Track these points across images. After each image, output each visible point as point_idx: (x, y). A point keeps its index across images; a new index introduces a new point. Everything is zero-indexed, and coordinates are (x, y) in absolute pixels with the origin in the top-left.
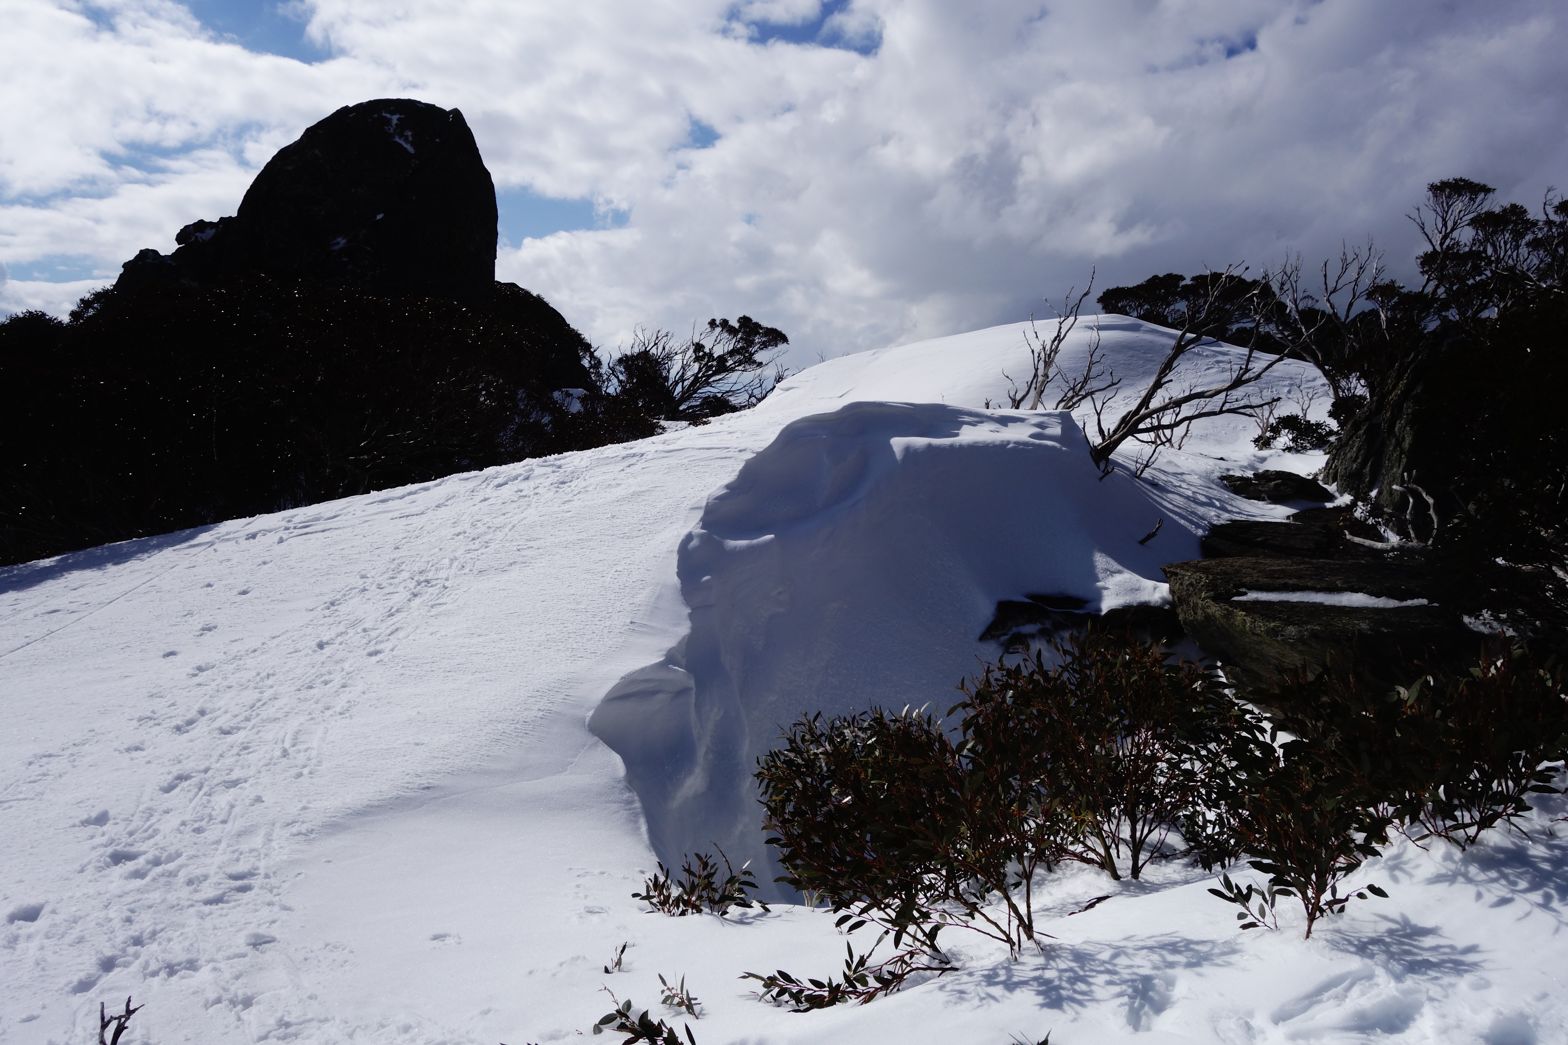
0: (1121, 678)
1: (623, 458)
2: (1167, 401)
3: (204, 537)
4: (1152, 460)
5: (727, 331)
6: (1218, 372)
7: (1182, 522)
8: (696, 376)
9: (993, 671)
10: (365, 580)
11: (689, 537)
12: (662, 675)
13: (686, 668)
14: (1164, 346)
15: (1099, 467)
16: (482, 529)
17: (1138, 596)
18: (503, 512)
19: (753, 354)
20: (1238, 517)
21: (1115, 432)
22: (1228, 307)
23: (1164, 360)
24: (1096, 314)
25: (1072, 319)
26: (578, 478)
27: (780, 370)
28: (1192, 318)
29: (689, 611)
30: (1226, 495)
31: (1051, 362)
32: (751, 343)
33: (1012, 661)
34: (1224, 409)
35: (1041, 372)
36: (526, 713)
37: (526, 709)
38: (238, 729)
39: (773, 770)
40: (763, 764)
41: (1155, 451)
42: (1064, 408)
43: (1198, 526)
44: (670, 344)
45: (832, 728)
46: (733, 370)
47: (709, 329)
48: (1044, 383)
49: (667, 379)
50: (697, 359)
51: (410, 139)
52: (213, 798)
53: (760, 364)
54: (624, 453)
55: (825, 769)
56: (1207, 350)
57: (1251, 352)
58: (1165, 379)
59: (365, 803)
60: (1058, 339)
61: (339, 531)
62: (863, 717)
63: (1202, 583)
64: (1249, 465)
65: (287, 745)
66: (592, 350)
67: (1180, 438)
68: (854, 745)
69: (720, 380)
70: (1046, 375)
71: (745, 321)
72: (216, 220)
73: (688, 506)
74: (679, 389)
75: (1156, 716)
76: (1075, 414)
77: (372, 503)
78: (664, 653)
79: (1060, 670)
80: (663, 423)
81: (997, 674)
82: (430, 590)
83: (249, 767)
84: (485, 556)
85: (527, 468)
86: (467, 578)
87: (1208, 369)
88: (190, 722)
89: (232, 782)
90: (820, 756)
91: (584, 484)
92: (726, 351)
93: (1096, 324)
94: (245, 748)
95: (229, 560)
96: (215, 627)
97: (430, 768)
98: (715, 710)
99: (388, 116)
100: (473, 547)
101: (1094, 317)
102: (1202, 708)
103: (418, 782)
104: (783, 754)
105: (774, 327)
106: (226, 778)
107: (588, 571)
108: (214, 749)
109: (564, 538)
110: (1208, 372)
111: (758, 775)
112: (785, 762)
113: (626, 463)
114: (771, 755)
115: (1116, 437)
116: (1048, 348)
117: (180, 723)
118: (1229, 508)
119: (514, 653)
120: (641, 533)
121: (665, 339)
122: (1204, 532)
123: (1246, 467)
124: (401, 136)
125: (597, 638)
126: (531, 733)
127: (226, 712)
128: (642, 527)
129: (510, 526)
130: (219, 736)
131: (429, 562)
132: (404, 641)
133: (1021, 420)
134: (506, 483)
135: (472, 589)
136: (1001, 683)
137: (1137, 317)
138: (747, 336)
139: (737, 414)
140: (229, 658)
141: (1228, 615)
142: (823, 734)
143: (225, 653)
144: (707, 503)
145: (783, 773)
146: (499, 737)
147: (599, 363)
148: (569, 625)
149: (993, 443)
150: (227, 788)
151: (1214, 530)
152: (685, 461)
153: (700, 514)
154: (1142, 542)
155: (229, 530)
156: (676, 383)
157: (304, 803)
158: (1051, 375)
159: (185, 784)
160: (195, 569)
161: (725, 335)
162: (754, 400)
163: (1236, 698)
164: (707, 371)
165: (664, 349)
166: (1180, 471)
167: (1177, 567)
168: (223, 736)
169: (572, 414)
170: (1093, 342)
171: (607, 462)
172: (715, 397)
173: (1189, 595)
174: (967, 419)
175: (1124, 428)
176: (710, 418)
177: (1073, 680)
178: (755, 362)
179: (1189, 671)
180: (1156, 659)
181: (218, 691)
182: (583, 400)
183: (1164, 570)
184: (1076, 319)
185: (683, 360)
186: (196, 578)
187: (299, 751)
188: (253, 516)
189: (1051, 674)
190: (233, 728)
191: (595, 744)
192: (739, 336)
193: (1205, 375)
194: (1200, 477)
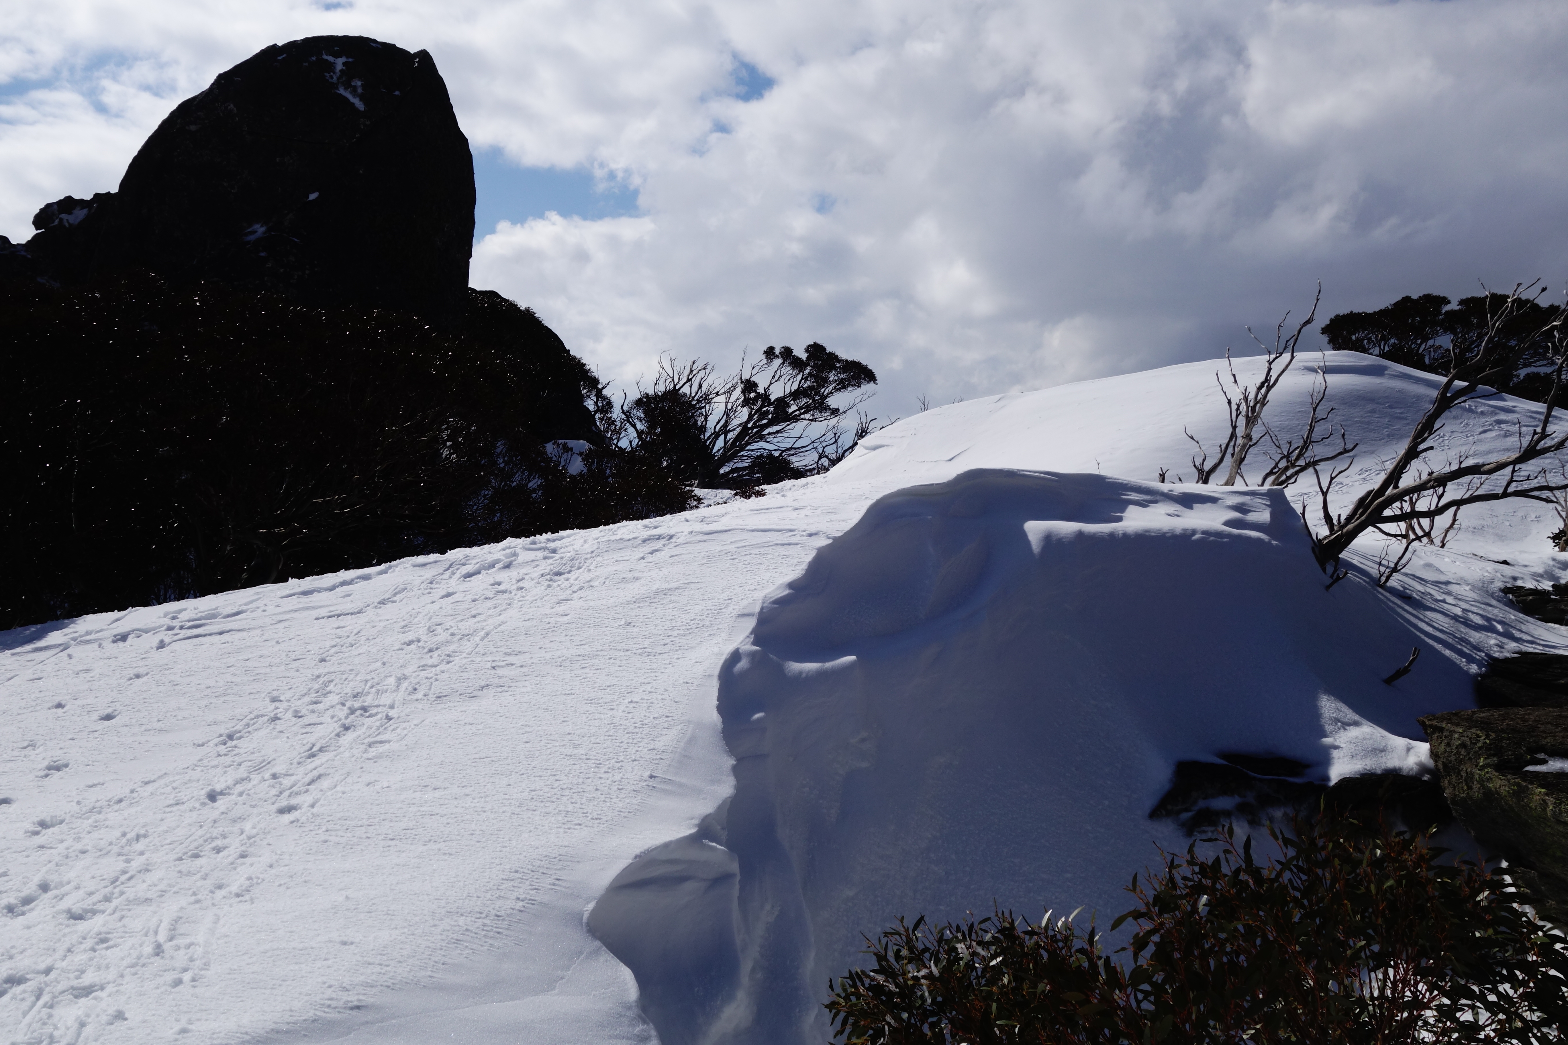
0: (1370, 882)
1: (644, 541)
2: (1425, 477)
3: (55, 637)
4: (1403, 561)
5: (790, 364)
6: (1498, 436)
7: (1447, 652)
8: (744, 425)
9: (1179, 866)
10: (277, 704)
11: (735, 656)
12: (694, 854)
13: (727, 845)
14: (1419, 398)
15: (1324, 570)
16: (443, 636)
17: (1384, 760)
18: (474, 613)
19: (826, 397)
20: (1530, 648)
21: (1349, 520)
22: (1513, 343)
23: (1421, 418)
24: (1321, 350)
25: (1287, 356)
26: (579, 568)
27: (864, 421)
28: (1460, 360)
29: (732, 762)
30: (1512, 615)
31: (1256, 418)
32: (824, 382)
33: (1206, 853)
34: (1510, 490)
35: (1241, 431)
36: (499, 903)
37: (499, 898)
38: (94, 912)
39: (853, 998)
40: (839, 990)
41: (1406, 549)
42: (1273, 484)
43: (1470, 660)
44: (710, 380)
45: (940, 940)
46: (797, 419)
47: (765, 361)
48: (1245, 448)
49: (703, 429)
50: (747, 402)
51: (360, 90)
52: (58, 1012)
53: (835, 412)
54: (646, 534)
55: (929, 1001)
56: (1483, 404)
57: (1550, 409)
58: (1422, 447)
59: (270, 1026)
60: (1267, 384)
61: (244, 634)
62: (983, 926)
63: (1480, 744)
64: (1546, 572)
65: (162, 938)
66: (600, 386)
67: (1443, 531)
68: (970, 966)
69: (778, 432)
70: (1248, 437)
71: (815, 350)
72: (88, 197)
73: (735, 612)
74: (720, 443)
75: (1421, 942)
76: (1290, 492)
77: (291, 595)
78: (697, 822)
79: (1278, 867)
80: (699, 492)
81: (1185, 870)
82: (368, 721)
83: (107, 967)
84: (446, 675)
85: (508, 551)
86: (420, 706)
87: (1485, 432)
88: (28, 901)
89: (83, 989)
90: (923, 981)
91: (587, 576)
92: (788, 391)
93: (1322, 364)
94: (103, 941)
95: (88, 671)
96: (66, 766)
97: (362, 978)
98: (768, 907)
99: (331, 59)
100: (430, 662)
101: (1319, 354)
102: (1490, 931)
103: (345, 999)
104: (868, 976)
105: (857, 359)
106: (75, 983)
107: (590, 701)
108: (59, 940)
109: (558, 653)
110: (1483, 435)
111: (831, 1006)
112: (870, 988)
113: (648, 548)
114: (851, 976)
115: (1350, 527)
116: (1251, 397)
117: (13, 901)
118: (1517, 634)
119: (484, 815)
120: (667, 649)
121: (702, 373)
122: (1480, 668)
123: (1541, 576)
124: (348, 86)
125: (602, 798)
126: (505, 932)
127: (77, 888)
128: (668, 640)
129: (482, 633)
130: (67, 922)
131: (367, 681)
132: (329, 793)
133: (1213, 500)
134: (478, 572)
135: (427, 722)
136: (1190, 883)
137: (1380, 356)
138: (818, 371)
139: (802, 481)
140: (84, 809)
141: (1520, 793)
142: (926, 949)
143: (78, 803)
144: (762, 608)
145: (868, 1004)
146: (461, 937)
147: (609, 405)
148: (563, 777)
149: (1171, 531)
150: (76, 997)
151: (1495, 665)
152: (732, 548)
153: (751, 624)
154: (1389, 681)
155: (90, 628)
156: (716, 435)
157: (183, 1023)
158: (1255, 436)
159: (17, 990)
160: (40, 682)
161: (788, 369)
162: (825, 462)
163: (1541, 919)
164: (760, 419)
165: (700, 386)
166: (1443, 578)
167: (1442, 719)
168: (72, 921)
169: (571, 477)
170: (1316, 390)
171: (621, 545)
172: (770, 456)
173: (1460, 762)
174: (1134, 496)
175: (1361, 515)
176: (765, 487)
177: (1298, 883)
178: (828, 408)
179: (1470, 876)
180: (1421, 857)
181: (67, 857)
182: (587, 457)
183: (1423, 724)
184: (1293, 357)
185: (727, 403)
186: (42, 694)
187: (178, 948)
188: (125, 609)
189: (1265, 873)
190: (86, 911)
191: (596, 952)
192: (807, 371)
193: (1480, 441)
194: (1474, 588)
